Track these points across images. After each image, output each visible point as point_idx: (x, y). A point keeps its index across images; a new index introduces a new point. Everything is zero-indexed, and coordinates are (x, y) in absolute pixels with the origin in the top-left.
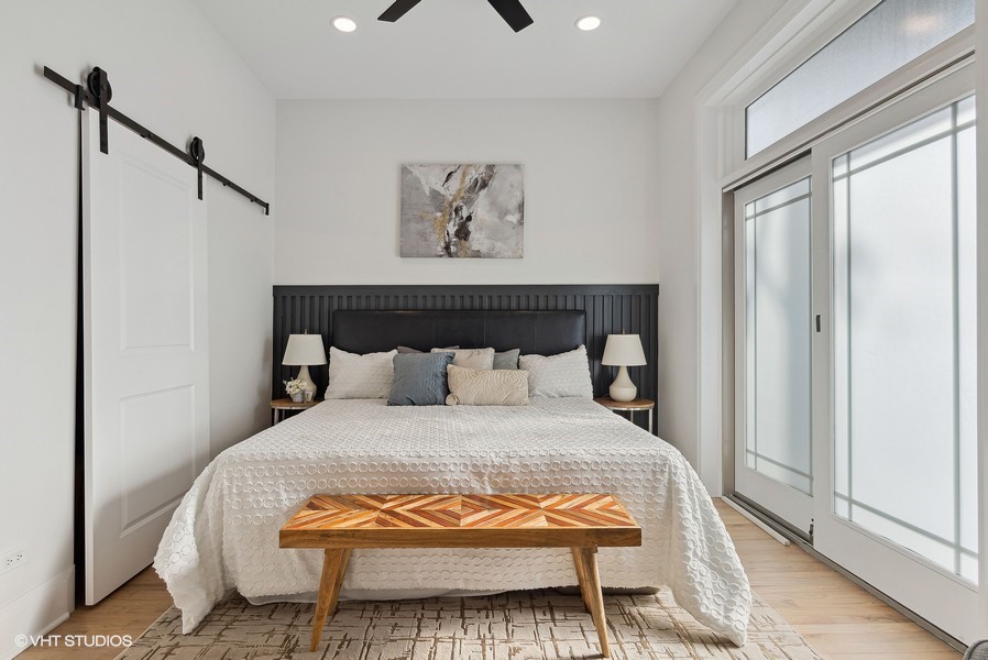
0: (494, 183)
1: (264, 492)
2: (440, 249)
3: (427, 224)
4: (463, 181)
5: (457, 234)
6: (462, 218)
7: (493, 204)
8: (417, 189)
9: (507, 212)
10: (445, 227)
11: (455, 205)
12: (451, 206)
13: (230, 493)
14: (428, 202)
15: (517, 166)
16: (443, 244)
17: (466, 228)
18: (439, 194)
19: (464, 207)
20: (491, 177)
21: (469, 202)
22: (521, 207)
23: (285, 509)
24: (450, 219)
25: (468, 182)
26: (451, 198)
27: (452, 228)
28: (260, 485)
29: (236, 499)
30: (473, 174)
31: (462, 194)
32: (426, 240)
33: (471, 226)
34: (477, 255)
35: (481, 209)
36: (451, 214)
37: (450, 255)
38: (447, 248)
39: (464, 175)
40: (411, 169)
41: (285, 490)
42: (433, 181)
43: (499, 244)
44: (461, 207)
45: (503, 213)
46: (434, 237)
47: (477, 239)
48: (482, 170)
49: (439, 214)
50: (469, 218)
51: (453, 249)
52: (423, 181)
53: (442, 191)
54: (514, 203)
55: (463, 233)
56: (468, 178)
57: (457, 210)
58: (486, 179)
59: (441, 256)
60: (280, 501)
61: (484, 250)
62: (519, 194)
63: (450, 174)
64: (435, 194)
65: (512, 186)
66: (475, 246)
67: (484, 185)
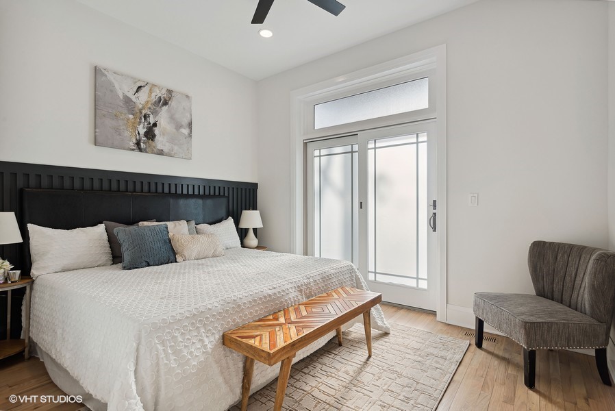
0: (173, 103)
1: (193, 343)
2: (132, 144)
3: (121, 122)
4: (150, 95)
5: (146, 134)
6: (150, 124)
7: (172, 118)
8: (112, 91)
9: (181, 126)
10: (136, 128)
11: (144, 112)
12: (141, 112)
13: (167, 354)
14: (121, 104)
15: (187, 96)
16: (134, 141)
17: (153, 131)
18: (131, 101)
19: (151, 116)
20: (170, 98)
21: (155, 113)
22: (190, 125)
23: (210, 350)
24: (140, 123)
25: (154, 98)
26: (140, 106)
27: (142, 130)
28: (188, 339)
29: (172, 357)
30: (157, 93)
31: (149, 106)
32: (120, 135)
33: (157, 131)
34: (161, 153)
35: (163, 119)
36: (141, 119)
37: (140, 150)
38: (138, 144)
39: (151, 91)
40: (106, 73)
41: (207, 336)
42: (125, 89)
43: (176, 148)
44: (149, 115)
45: (179, 127)
46: (127, 134)
47: (161, 141)
48: (164, 91)
49: (131, 116)
50: (155, 125)
51: (143, 145)
52: (117, 86)
53: (133, 98)
54: (185, 121)
55: (150, 134)
56: (153, 95)
57: (146, 117)
58: (167, 99)
59: (133, 150)
60: (205, 347)
61: (166, 150)
62: (189, 116)
63: (140, 88)
64: (127, 101)
65: (184, 109)
66: (160, 147)
67: (166, 103)
